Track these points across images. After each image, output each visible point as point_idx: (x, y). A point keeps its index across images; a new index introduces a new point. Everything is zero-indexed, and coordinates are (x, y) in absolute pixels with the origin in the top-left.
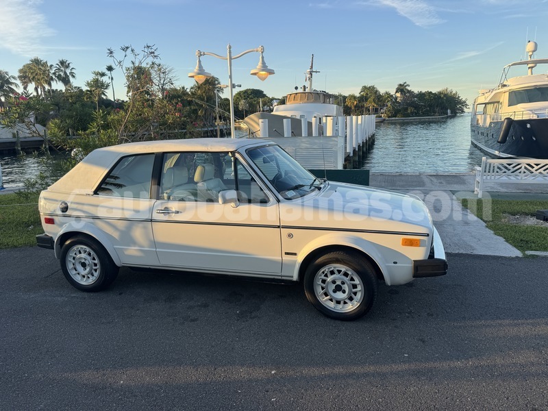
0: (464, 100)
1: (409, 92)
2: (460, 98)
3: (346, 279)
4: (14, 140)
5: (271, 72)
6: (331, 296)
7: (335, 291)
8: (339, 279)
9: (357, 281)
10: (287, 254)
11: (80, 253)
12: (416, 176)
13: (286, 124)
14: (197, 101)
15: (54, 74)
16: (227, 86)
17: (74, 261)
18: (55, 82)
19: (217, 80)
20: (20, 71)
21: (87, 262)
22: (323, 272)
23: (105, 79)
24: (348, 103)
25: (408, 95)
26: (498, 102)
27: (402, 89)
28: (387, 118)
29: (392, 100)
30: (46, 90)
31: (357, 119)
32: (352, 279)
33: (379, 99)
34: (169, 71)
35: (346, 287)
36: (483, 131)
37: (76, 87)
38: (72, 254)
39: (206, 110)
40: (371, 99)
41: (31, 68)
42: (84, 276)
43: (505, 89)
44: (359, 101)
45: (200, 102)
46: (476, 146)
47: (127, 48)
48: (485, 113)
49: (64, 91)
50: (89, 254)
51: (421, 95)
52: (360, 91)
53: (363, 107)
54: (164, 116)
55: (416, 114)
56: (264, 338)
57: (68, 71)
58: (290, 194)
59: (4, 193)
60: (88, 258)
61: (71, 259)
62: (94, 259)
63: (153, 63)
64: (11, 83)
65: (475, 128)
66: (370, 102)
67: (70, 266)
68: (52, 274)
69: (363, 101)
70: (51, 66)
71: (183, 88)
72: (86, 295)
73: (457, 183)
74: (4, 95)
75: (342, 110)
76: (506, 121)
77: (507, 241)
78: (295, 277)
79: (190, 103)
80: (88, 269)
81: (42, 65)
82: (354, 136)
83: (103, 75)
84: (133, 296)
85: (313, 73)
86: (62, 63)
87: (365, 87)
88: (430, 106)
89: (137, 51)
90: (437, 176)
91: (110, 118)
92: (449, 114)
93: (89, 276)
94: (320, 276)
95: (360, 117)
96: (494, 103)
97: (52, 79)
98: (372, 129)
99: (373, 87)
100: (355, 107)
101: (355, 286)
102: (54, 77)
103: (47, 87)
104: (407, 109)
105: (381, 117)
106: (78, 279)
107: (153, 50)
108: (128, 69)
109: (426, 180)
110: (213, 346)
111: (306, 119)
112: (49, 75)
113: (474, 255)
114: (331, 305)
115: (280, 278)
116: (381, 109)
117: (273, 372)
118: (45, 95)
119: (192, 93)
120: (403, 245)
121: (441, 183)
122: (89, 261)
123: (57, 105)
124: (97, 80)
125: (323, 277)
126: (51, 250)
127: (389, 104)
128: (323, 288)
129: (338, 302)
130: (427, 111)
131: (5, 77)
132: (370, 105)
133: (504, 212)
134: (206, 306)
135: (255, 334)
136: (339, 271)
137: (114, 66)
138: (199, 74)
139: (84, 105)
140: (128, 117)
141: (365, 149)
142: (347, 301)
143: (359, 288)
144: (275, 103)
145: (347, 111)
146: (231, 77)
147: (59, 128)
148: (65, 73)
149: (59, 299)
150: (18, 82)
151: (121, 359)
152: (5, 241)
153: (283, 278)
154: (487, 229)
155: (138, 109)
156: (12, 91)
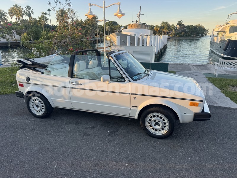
0: (207, 29)
1: (183, 25)
2: (205, 29)
3: (161, 120)
4: (7, 42)
5: (123, 14)
6: (153, 127)
7: (155, 125)
8: (157, 119)
9: (166, 121)
10: (133, 106)
11: (36, 100)
12: (187, 65)
13: (128, 38)
14: (88, 26)
15: (24, 12)
16: (103, 21)
17: (33, 104)
18: (24, 15)
19: (96, 16)
20: (9, 10)
21: (39, 105)
22: (150, 116)
23: (47, 16)
24: (155, 29)
25: (182, 26)
26: (224, 31)
27: (179, 23)
28: (172, 37)
29: (175, 28)
30: (21, 19)
31: (160, 37)
32: (164, 120)
33: (169, 28)
34: (75, 12)
35: (160, 123)
36: (216, 45)
37: (34, 18)
38: (32, 101)
39: (91, 30)
40: (166, 28)
41: (14, 9)
42: (37, 111)
43: (228, 25)
44: (160, 29)
45: (89, 27)
46: (212, 51)
47: (57, 1)
48: (217, 36)
49: (28, 20)
50: (40, 101)
51: (188, 27)
52: (161, 24)
53: (162, 31)
54: (73, 34)
55: (185, 35)
56: (121, 146)
57: (30, 11)
58: (135, 78)
59: (2, 67)
60: (39, 103)
61: (32, 103)
62: (42, 104)
63: (69, 9)
64: (5, 16)
65: (212, 43)
66: (165, 29)
67: (31, 106)
68: (23, 108)
69: (162, 28)
70: (23, 8)
71: (81, 20)
72: (38, 119)
73: (206, 69)
74: (2, 21)
75: (153, 33)
76: (228, 40)
77: (232, 100)
78: (136, 117)
79: (84, 27)
80: (39, 108)
81: (19, 8)
82: (158, 45)
83: (46, 14)
84: (60, 121)
85: (140, 15)
86: (28, 7)
87: (163, 22)
88: (192, 32)
89: (61, 3)
90: (196, 66)
91: (49, 35)
92: (200, 36)
93: (40, 111)
94: (148, 118)
95: (161, 36)
96: (222, 31)
97: (23, 14)
98: (166, 42)
99: (167, 22)
100: (158, 31)
101: (165, 123)
102: (24, 14)
103: (21, 18)
104: (181, 33)
105: (169, 36)
106: (35, 112)
107: (69, 3)
108: (57, 11)
109: (191, 67)
110: (97, 149)
111: (137, 36)
112: (22, 12)
113: (217, 107)
114: (153, 131)
115: (129, 117)
116: (170, 32)
117: (126, 165)
118: (20, 21)
119: (85, 22)
120: (190, 105)
121: (198, 69)
122: (40, 104)
123: (25, 26)
124: (43, 16)
125: (149, 118)
126: (22, 99)
127: (173, 30)
128: (149, 123)
129: (156, 130)
130: (190, 34)
131: (2, 13)
132: (165, 30)
133: (229, 85)
134: (94, 128)
135: (117, 143)
136: (158, 116)
137: (51, 9)
138: (90, 14)
139: (37, 27)
140: (57, 34)
141: (162, 51)
142: (161, 130)
143: (167, 124)
144: (122, 28)
145: (155, 33)
146: (104, 16)
147: (26, 39)
148: (29, 12)
149: (26, 121)
150: (8, 15)
151: (55, 154)
152: (2, 91)
153: (130, 117)
154: (222, 93)
155: (62, 31)
156: (6, 19)
